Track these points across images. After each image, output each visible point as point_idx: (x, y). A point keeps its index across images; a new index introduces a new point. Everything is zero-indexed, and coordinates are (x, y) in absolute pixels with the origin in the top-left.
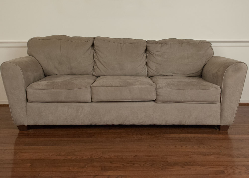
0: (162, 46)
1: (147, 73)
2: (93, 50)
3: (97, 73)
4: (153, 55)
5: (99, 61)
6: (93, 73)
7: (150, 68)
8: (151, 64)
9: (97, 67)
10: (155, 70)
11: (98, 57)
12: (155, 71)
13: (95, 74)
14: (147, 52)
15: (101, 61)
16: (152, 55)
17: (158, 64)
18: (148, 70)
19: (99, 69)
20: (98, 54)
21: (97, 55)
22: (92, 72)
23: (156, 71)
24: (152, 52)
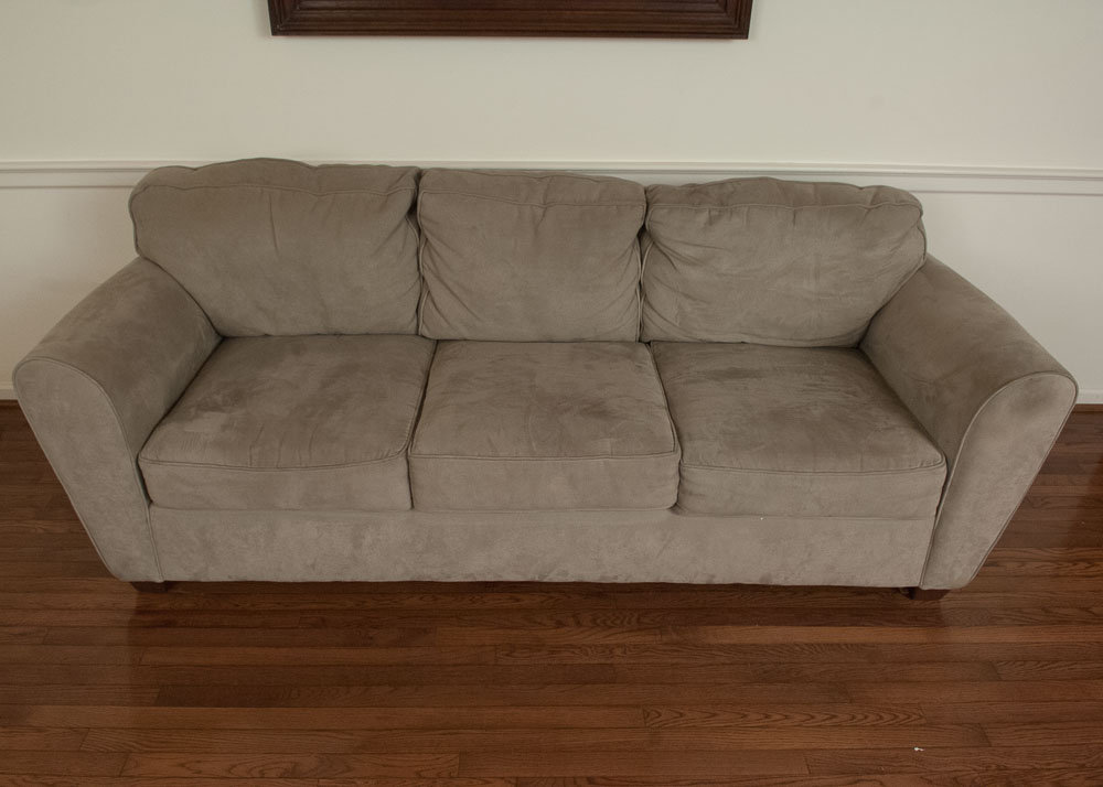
0: (711, 222)
1: (642, 326)
2: (413, 232)
3: (435, 328)
4: (672, 259)
5: (442, 282)
6: (418, 325)
7: (653, 313)
8: (661, 297)
9: (431, 305)
10: (674, 322)
11: (435, 264)
12: (674, 325)
13: (424, 331)
14: (646, 241)
15: (450, 284)
16: (664, 258)
17: (687, 296)
18: (647, 320)
19: (443, 317)
20: (436, 252)
21: (432, 259)
22: (415, 321)
23: (677, 324)
24: (668, 244)
